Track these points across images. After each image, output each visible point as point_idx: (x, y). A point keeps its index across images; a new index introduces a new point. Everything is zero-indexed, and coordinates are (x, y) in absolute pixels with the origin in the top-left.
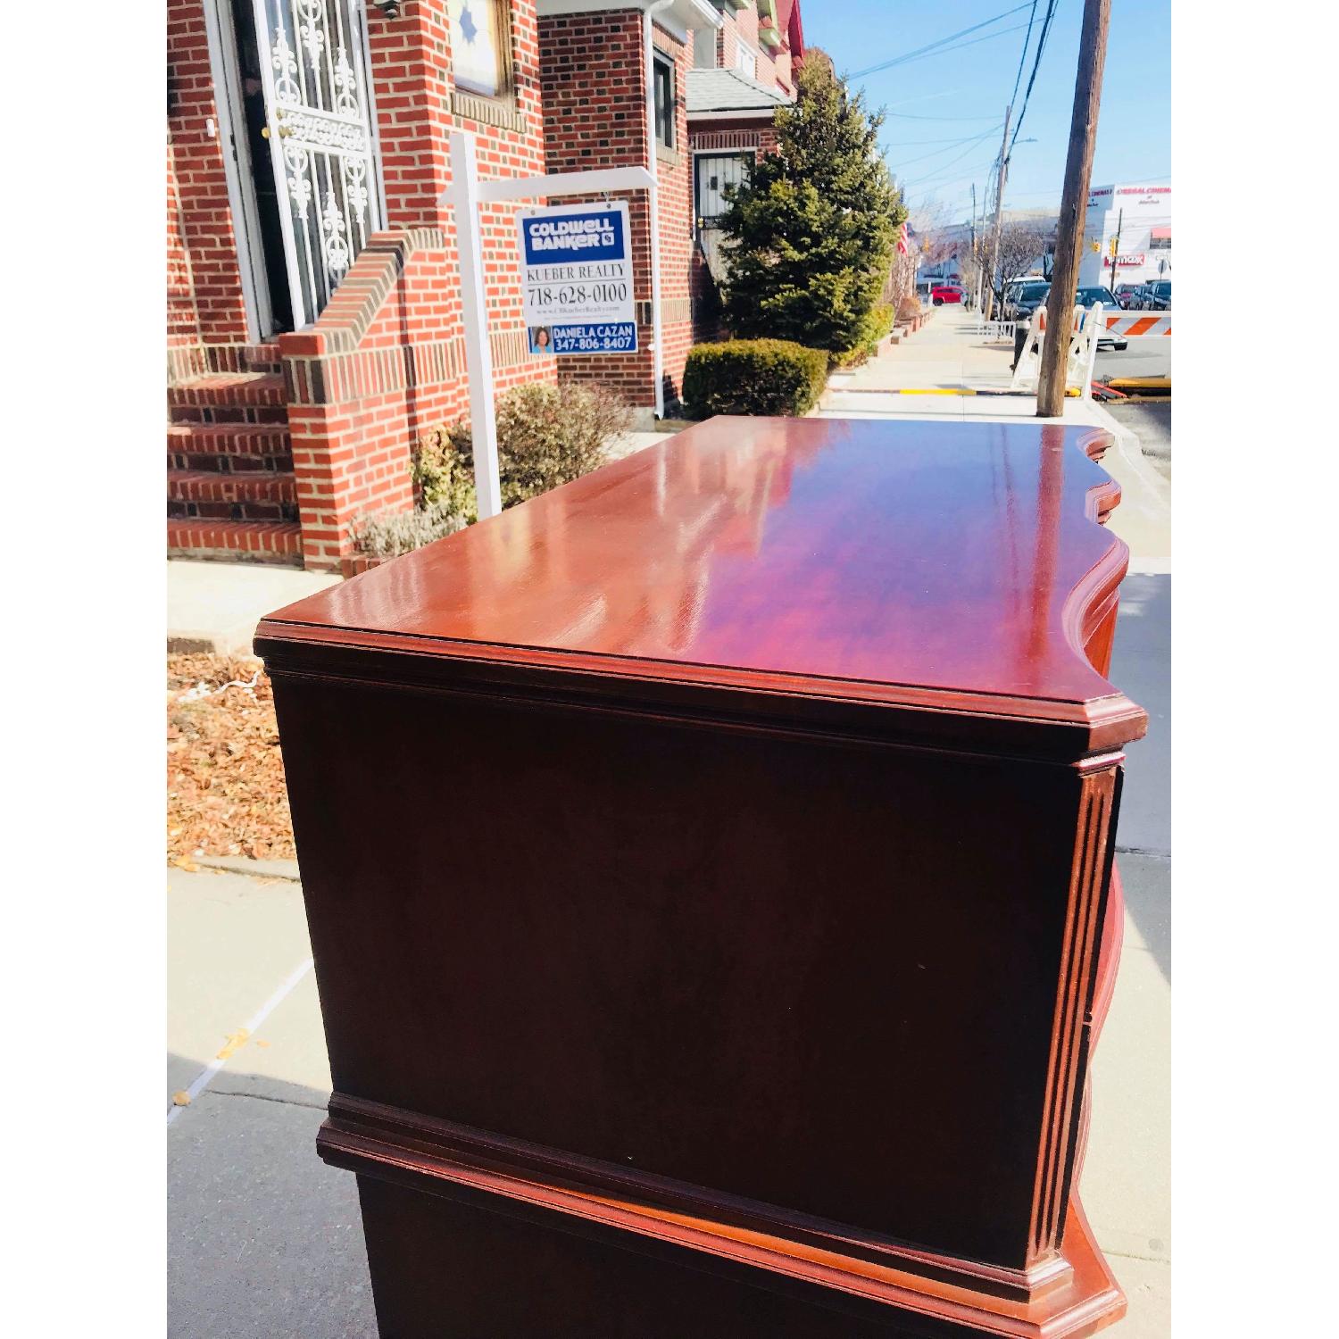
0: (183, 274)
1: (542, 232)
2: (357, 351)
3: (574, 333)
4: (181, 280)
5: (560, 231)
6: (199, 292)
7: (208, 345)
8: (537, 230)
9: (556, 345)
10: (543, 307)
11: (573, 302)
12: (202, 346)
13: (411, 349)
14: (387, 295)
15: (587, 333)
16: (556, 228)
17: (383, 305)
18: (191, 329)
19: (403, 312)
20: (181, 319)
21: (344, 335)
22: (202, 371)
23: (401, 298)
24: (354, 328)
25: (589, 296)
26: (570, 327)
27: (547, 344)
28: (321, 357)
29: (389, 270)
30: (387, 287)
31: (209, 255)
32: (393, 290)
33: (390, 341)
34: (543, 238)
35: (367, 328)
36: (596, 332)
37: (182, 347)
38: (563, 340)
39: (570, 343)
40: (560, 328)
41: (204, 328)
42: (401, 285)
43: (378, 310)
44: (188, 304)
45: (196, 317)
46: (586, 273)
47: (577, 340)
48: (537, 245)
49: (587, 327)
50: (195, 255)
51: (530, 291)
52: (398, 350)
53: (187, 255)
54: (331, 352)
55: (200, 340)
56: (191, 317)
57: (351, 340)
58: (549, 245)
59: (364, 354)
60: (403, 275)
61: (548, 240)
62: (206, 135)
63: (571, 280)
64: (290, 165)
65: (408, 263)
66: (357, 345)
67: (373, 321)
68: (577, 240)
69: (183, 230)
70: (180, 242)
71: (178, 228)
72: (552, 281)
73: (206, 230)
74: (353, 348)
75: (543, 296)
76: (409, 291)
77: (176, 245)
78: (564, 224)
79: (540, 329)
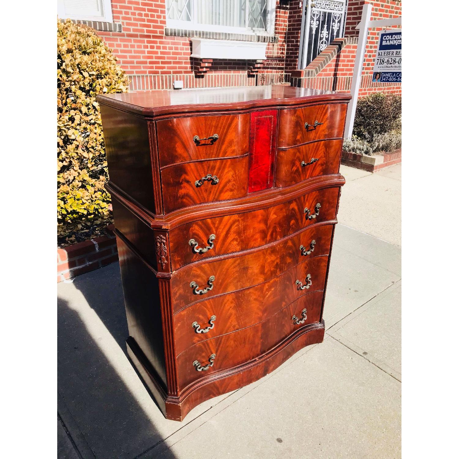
0: (283, 51)
1: (387, 39)
2: (316, 77)
3: (388, 75)
4: (282, 53)
5: (393, 38)
6: (287, 57)
7: (285, 74)
8: (385, 38)
9: (381, 79)
10: (381, 65)
11: (391, 64)
12: (284, 74)
13: (337, 78)
14: (332, 59)
15: (393, 75)
16: (392, 38)
17: (329, 63)
18: (282, 69)
19: (337, 65)
20: (279, 65)
21: (312, 72)
22: (283, 81)
23: (337, 61)
24: (316, 70)
25: (397, 62)
26: (388, 73)
27: (378, 79)
28: (302, 78)
29: (334, 51)
30: (333, 57)
31: (292, 46)
32: (335, 58)
33: (329, 75)
34: (386, 40)
35: (321, 70)
36: (396, 76)
37: (278, 74)
38: (384, 77)
39: (386, 79)
40: (384, 73)
41: (286, 68)
42: (338, 56)
43: (327, 65)
44: (283, 61)
45: (284, 65)
46: (398, 54)
47: (389, 78)
48: (384, 43)
49: (393, 73)
50: (288, 46)
51: (378, 59)
52: (332, 78)
53: (286, 46)
54: (305, 76)
55: (284, 72)
56: (283, 65)
57: (314, 74)
58: (388, 43)
59: (318, 78)
60: (340, 53)
61: (388, 41)
62: (299, 7)
63: (393, 56)
64: (313, 16)
65: (343, 49)
66: (316, 75)
67: (324, 68)
68: (398, 42)
69: (286, 38)
70: (285, 41)
71: (285, 37)
72: (386, 56)
73: (292, 38)
74: (315, 76)
75: (382, 61)
76: (341, 58)
77: (283, 42)
78: (395, 36)
79: (378, 73)
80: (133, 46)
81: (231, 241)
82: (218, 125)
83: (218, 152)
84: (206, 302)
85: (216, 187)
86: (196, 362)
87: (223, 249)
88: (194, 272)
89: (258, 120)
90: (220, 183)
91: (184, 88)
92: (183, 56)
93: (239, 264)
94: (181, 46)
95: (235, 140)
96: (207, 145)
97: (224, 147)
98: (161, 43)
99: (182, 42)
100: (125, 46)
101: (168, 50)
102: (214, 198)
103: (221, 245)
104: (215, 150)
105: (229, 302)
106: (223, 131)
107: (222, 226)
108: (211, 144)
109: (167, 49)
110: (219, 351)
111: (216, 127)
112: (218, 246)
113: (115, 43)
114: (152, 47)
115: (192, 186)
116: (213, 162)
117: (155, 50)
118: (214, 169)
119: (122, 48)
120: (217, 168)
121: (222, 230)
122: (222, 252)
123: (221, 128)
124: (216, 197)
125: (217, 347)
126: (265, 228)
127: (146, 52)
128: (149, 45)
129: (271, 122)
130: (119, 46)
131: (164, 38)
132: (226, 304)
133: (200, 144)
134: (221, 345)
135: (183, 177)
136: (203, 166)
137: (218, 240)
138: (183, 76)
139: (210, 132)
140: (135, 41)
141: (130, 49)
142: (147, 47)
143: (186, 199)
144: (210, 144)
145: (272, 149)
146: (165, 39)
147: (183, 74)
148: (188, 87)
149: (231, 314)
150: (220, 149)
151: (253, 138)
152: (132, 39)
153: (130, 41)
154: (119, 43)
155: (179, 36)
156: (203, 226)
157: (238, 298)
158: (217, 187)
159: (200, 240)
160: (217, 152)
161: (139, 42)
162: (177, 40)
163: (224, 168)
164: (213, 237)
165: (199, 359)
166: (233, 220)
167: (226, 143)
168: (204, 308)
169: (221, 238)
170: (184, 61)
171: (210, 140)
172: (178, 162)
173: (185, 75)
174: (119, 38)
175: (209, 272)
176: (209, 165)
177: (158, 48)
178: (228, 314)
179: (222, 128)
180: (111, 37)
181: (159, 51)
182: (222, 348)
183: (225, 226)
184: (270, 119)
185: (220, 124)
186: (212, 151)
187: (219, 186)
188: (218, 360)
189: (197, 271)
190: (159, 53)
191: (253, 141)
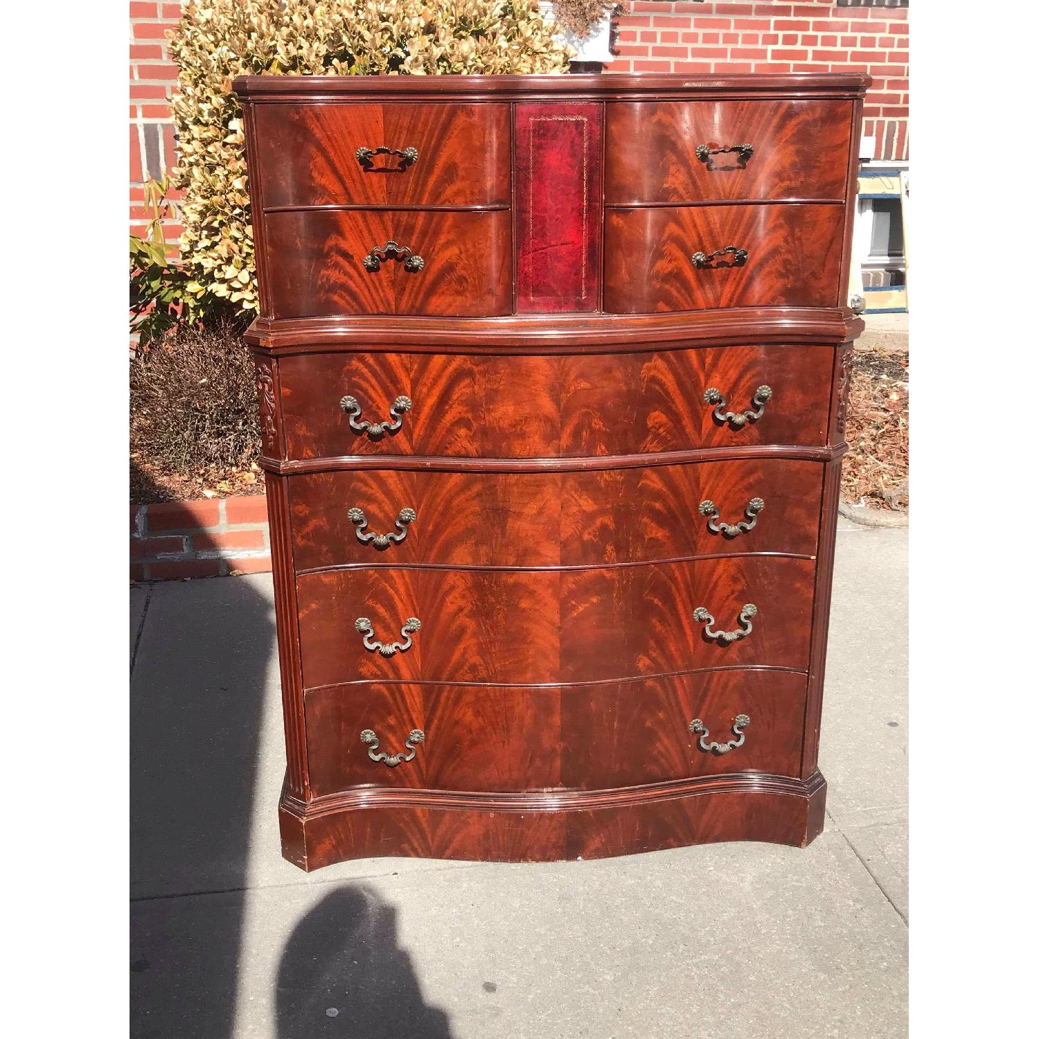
80: (730, 39)
81: (452, 425)
82: (415, 126)
83: (418, 190)
84: (392, 572)
85: (416, 278)
86: (369, 735)
87: (432, 440)
88: (360, 485)
89: (540, 125)
90: (427, 269)
91: (877, 157)
92: (887, 64)
93: (479, 495)
94: (886, 35)
95: (461, 166)
96: (390, 171)
97: (432, 181)
98: (819, 26)
99: (888, 22)
100: (708, 38)
101: (839, 48)
102: (413, 306)
103: (426, 429)
104: (411, 186)
105: (456, 593)
106: (429, 142)
107: (427, 379)
108: (399, 171)
109: (835, 46)
110: (433, 727)
111: (412, 131)
112: (418, 432)
113: (681, 31)
114: (789, 40)
115: (355, 267)
116: (409, 215)
117: (798, 47)
118: (412, 234)
119: (700, 44)
120: (417, 230)
121: (429, 391)
122: (431, 448)
123: (423, 134)
124: (418, 304)
125: (427, 714)
126: (553, 410)
127: (769, 54)
128: (781, 34)
129: (581, 134)
130: (691, 38)
131: (831, 13)
132: (447, 593)
133: (374, 168)
134: (439, 713)
135: (331, 242)
136: (383, 222)
137: (419, 413)
138: (881, 124)
139: (396, 142)
140: (739, 25)
141: (721, 45)
142: (774, 40)
143: (341, 296)
144: (396, 170)
145: (589, 205)
146: (835, 15)
147: (881, 118)
148: (893, 157)
149: (463, 630)
150: (425, 184)
151: (527, 168)
152: (732, 18)
153: (726, 24)
154: (692, 30)
155: (883, 5)
156: (377, 368)
157: (478, 588)
158: (420, 279)
159: (370, 402)
160: (415, 191)
161: (752, 28)
162: (873, 17)
163: (437, 233)
164: (403, 401)
165: (378, 727)
166: (456, 370)
167: (437, 171)
168: (389, 588)
169: (426, 410)
170: (887, 78)
171: (398, 160)
172: (317, 202)
173: (887, 120)
174: (693, 17)
175: (399, 495)
176: (399, 220)
177: (810, 41)
178: (454, 627)
179: (426, 133)
180: (673, 15)
181: (810, 49)
182: (441, 719)
183: (435, 380)
184: (578, 124)
185: (420, 125)
186: (402, 188)
187: (424, 277)
188: (431, 753)
189: (366, 484)
190: (810, 55)
191: (528, 178)
